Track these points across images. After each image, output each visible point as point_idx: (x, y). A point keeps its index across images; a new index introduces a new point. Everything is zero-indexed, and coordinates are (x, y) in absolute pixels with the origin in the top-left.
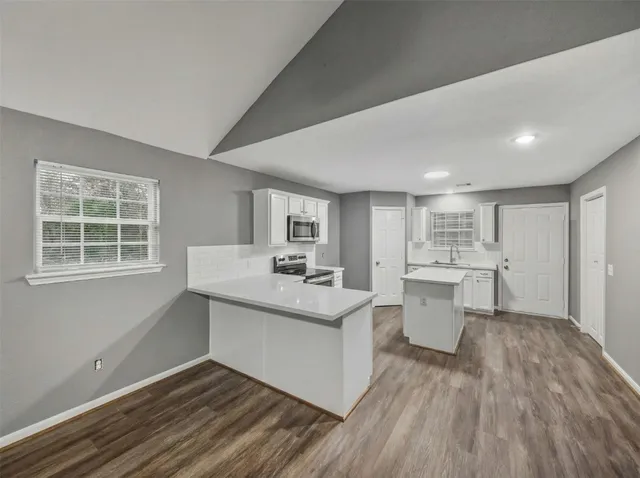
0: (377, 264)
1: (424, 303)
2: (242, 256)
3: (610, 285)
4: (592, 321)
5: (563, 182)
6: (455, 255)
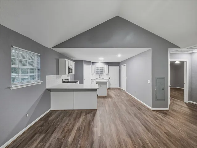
0: (85, 79)
1: (101, 87)
2: (57, 78)
3: (127, 80)
4: (124, 87)
5: (119, 62)
6: (100, 76)
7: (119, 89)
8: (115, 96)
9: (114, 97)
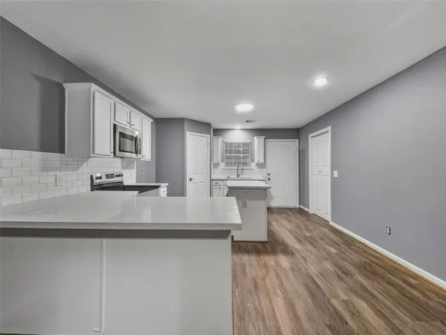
0: (191, 180)
1: (245, 205)
6: (240, 172)
7: (301, 212)
8: (300, 242)
9: (298, 246)
